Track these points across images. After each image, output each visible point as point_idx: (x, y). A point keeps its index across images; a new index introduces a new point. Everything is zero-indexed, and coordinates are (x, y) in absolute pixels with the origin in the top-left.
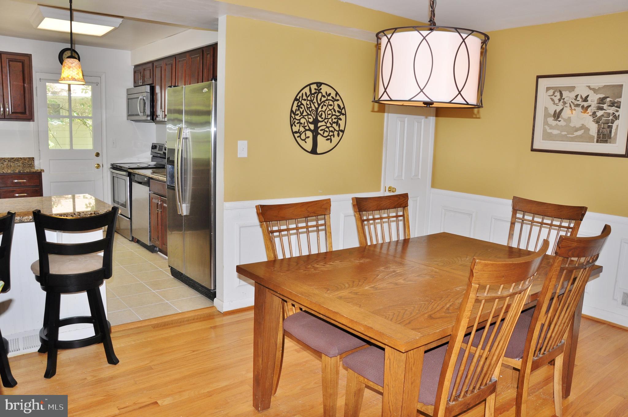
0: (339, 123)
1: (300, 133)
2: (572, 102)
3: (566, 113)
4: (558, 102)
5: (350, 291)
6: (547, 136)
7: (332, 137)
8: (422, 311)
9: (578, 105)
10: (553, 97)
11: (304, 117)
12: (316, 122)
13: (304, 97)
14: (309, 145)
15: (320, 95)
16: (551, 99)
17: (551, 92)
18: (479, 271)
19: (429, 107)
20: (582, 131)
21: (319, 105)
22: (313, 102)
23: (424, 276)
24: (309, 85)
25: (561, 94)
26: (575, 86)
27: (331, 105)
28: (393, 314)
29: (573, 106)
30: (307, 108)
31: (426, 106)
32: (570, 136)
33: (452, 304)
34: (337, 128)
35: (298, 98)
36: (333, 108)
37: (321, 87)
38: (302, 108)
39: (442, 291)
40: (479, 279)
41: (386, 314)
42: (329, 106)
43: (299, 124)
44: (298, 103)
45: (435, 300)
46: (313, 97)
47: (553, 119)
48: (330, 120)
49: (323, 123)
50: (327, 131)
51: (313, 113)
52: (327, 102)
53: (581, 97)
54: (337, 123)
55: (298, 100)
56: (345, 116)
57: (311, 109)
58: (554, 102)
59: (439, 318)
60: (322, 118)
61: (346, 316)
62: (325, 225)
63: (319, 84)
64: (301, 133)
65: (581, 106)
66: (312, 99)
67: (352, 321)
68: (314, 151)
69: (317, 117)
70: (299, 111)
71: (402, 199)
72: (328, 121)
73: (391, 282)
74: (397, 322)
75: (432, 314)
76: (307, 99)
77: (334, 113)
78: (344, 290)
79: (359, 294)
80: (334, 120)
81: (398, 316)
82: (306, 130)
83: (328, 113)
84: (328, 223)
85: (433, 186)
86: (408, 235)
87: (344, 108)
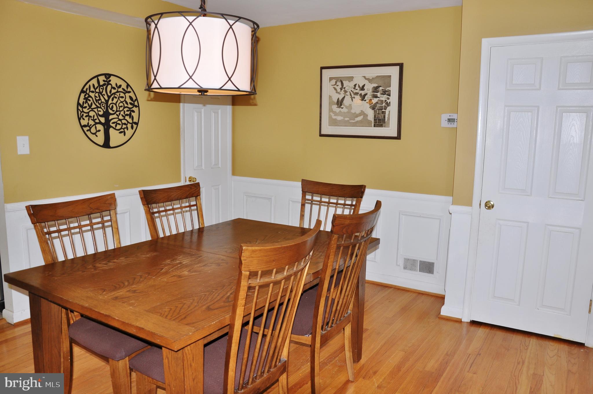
0: (132, 116)
1: (89, 127)
2: (351, 90)
3: (347, 101)
4: (340, 91)
5: (129, 289)
6: (333, 123)
7: (126, 130)
8: (201, 302)
9: (356, 94)
10: (335, 86)
11: (94, 110)
12: (106, 115)
13: (92, 89)
14: (100, 139)
15: (109, 87)
16: (334, 88)
17: (333, 82)
18: (247, 258)
19: (204, 95)
20: (362, 117)
21: (109, 97)
22: (103, 94)
23: (210, 265)
24: (97, 76)
25: (342, 84)
26: (353, 77)
27: (122, 97)
28: (169, 309)
29: (352, 94)
30: (96, 100)
31: (200, 94)
32: (352, 121)
33: (233, 292)
34: (130, 121)
35: (85, 90)
36: (125, 100)
37: (110, 79)
38: (90, 100)
39: (225, 279)
40: (248, 266)
41: (162, 311)
42: (120, 98)
43: (88, 117)
44: (85, 95)
45: (217, 290)
46: (101, 89)
47: (337, 106)
48: (122, 113)
49: (115, 116)
50: (119, 124)
51: (103, 105)
52: (118, 94)
53: (359, 86)
54: (130, 116)
55: (85, 92)
56: (138, 107)
57: (100, 102)
58: (337, 91)
59: (217, 309)
60: (113, 111)
61: (117, 317)
62: (111, 220)
63: (108, 76)
64: (91, 126)
65: (359, 94)
66: (101, 91)
67: (123, 323)
68: (106, 145)
69: (107, 110)
70: (87, 103)
71: (193, 189)
72: (120, 114)
73: (175, 275)
74: (171, 318)
75: (210, 305)
76: (95, 91)
77: (126, 105)
78: (122, 289)
79: (138, 291)
80: (126, 113)
81: (174, 311)
82: (96, 123)
83: (120, 106)
84: (114, 219)
85: (234, 174)
86: (202, 224)
87: (137, 99)
